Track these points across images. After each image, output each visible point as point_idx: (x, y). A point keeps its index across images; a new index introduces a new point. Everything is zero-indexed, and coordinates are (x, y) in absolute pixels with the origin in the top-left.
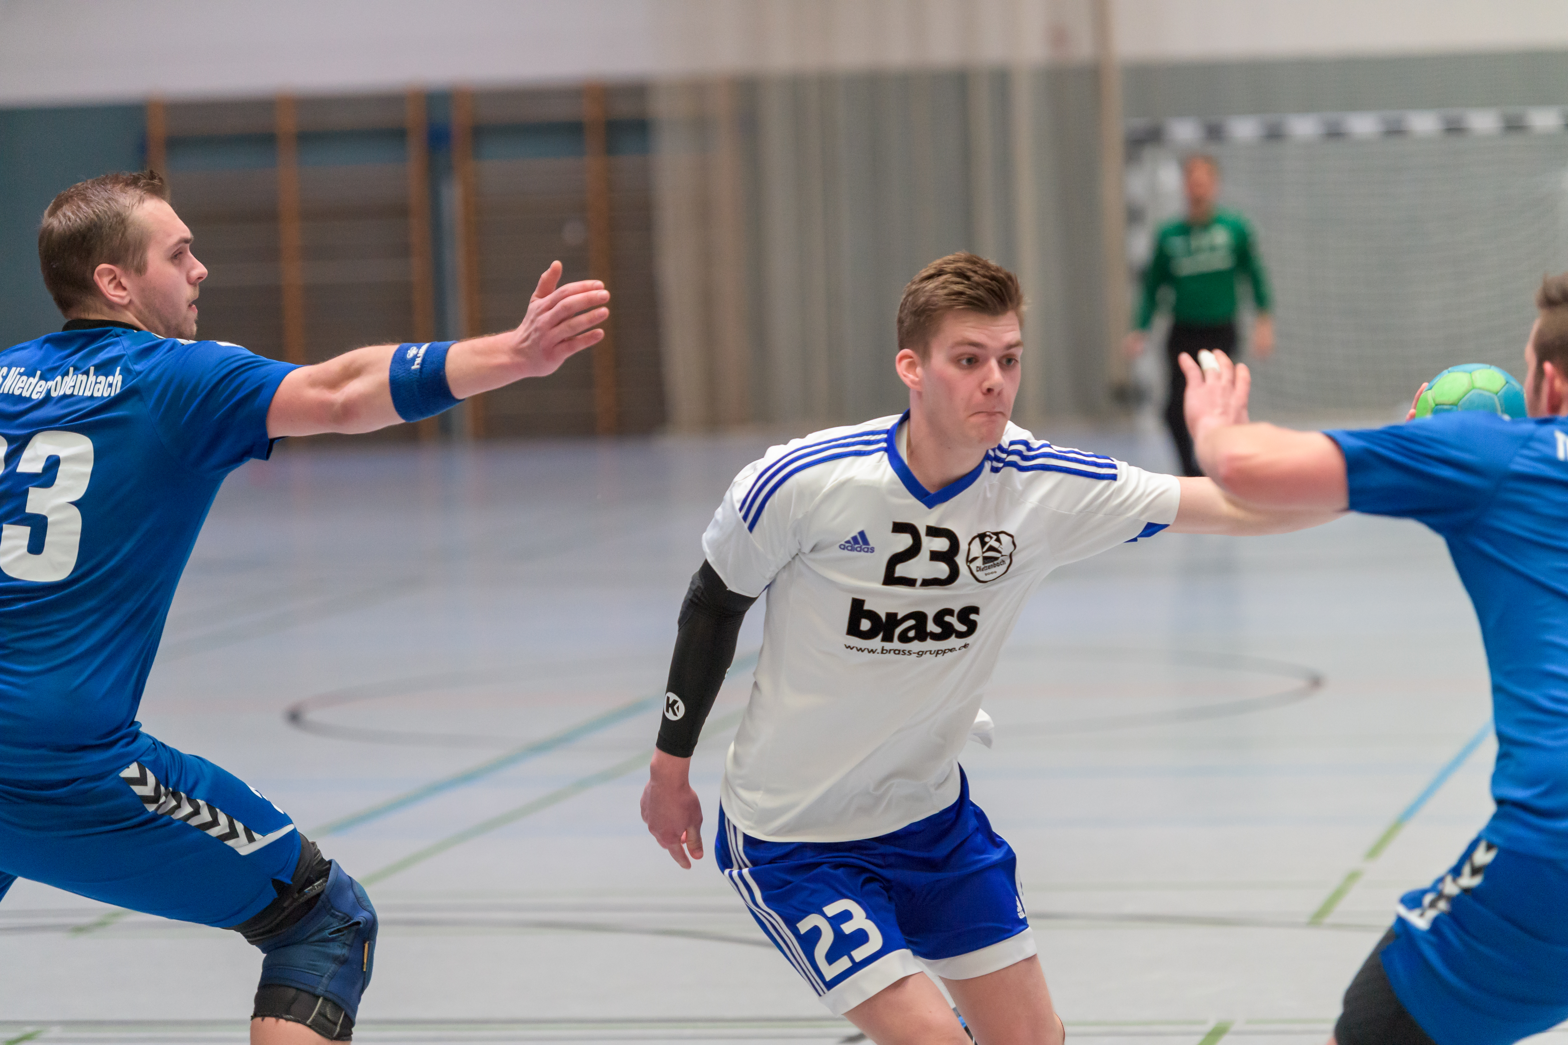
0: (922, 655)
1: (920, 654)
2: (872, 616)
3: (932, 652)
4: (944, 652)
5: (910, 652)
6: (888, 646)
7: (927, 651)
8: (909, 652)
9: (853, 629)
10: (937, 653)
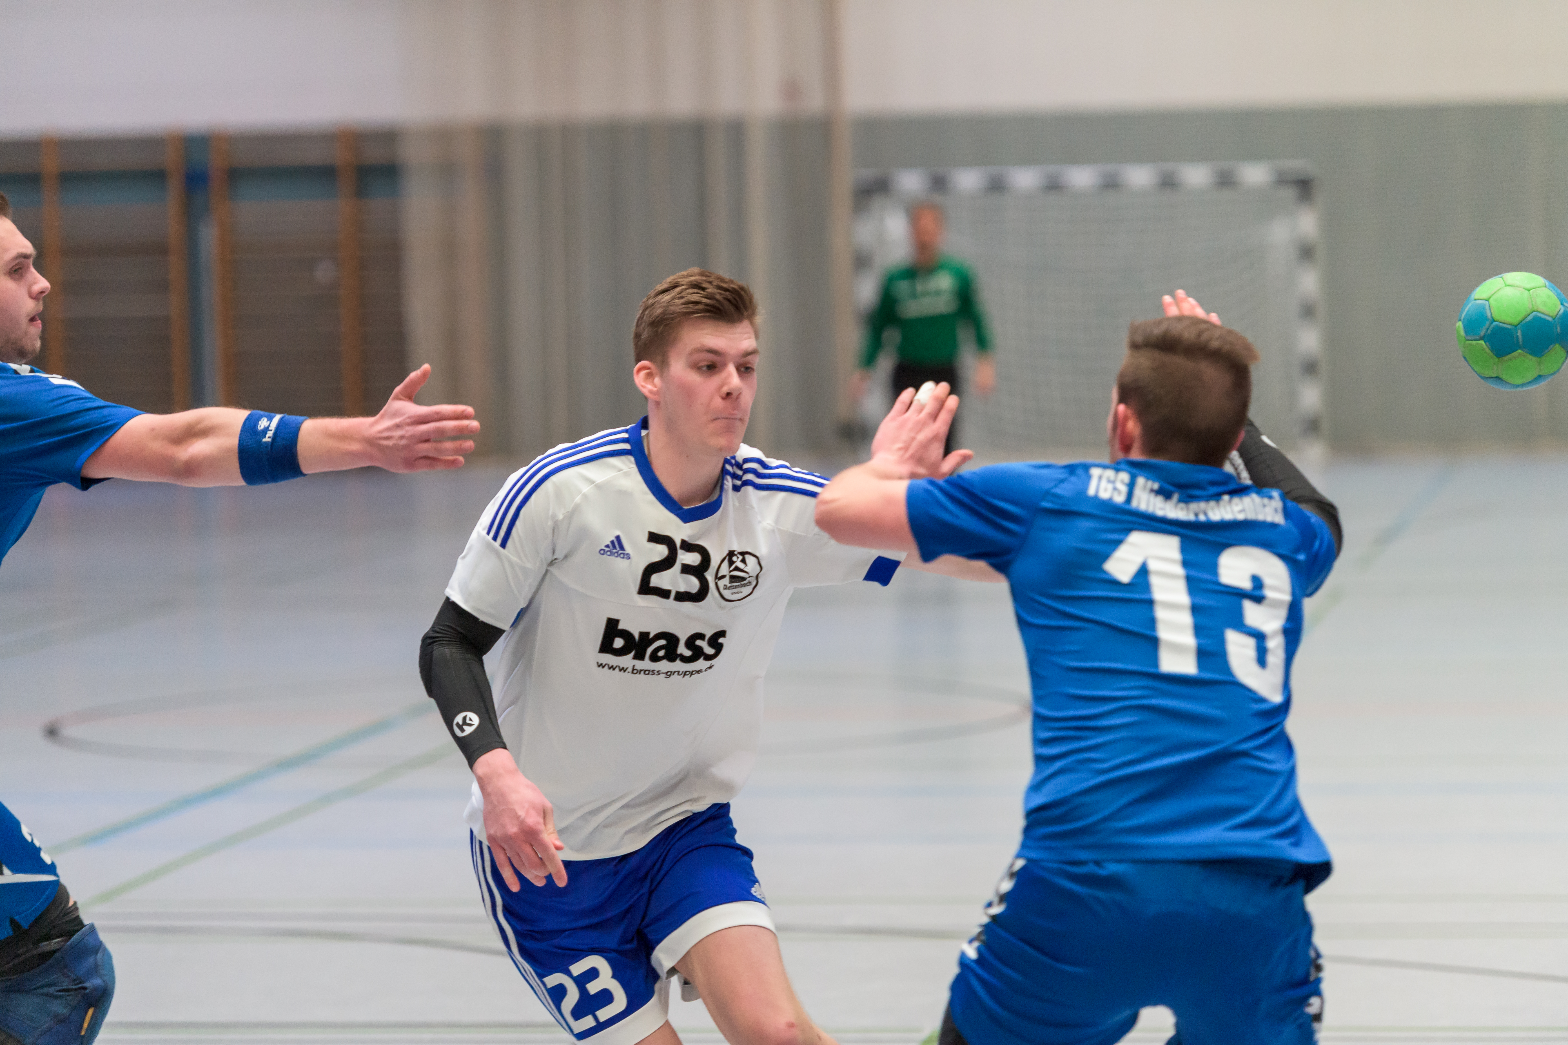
0: (670, 675)
1: (669, 674)
2: (626, 635)
3: (680, 673)
4: (692, 673)
5: (660, 672)
6: (640, 665)
7: (675, 672)
8: (658, 671)
9: (606, 647)
10: (685, 674)
